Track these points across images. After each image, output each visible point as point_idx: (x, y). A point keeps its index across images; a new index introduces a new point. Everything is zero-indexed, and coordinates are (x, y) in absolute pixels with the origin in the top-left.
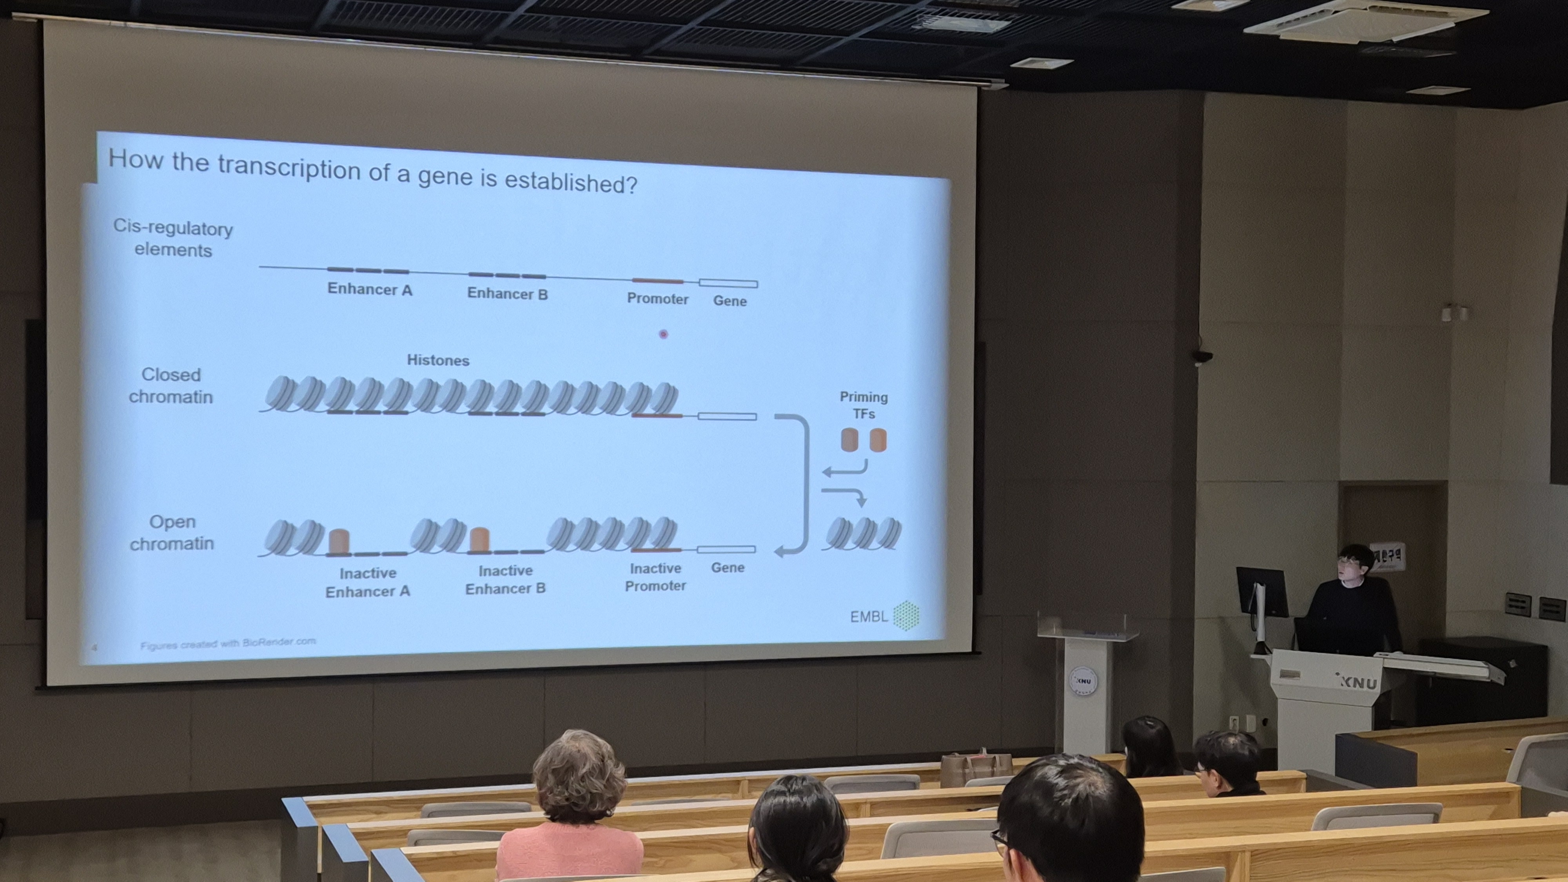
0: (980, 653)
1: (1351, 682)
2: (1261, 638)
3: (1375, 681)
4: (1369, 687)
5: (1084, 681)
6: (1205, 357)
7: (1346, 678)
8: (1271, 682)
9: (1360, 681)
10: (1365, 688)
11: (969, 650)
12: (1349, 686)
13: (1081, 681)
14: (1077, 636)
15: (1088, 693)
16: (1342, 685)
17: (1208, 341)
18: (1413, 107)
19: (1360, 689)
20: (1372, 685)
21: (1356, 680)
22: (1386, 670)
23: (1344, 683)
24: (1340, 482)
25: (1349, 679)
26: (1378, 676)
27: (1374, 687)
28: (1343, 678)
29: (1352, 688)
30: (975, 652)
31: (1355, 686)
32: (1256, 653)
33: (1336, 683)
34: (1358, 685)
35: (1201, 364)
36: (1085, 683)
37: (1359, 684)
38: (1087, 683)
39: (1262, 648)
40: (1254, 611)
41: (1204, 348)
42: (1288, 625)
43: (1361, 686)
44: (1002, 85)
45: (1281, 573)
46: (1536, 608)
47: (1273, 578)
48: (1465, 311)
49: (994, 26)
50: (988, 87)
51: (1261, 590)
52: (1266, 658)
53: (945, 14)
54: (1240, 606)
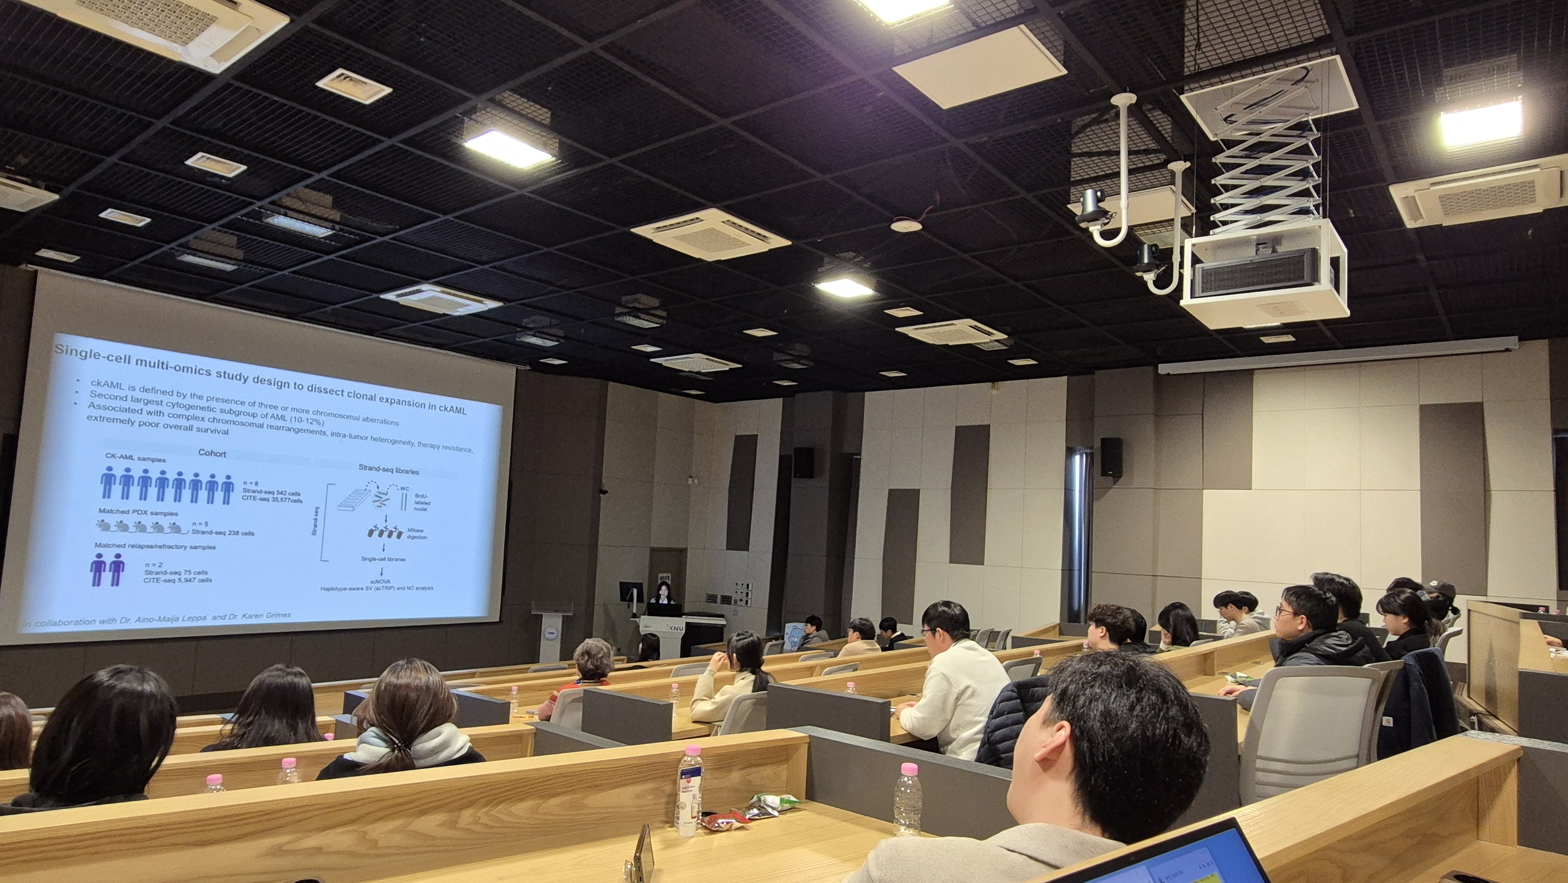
0: (503, 622)
2: (635, 611)
3: (683, 628)
4: (680, 630)
5: (551, 633)
6: (605, 492)
7: (671, 627)
9: (677, 628)
12: (672, 630)
13: (549, 633)
14: (547, 613)
15: (553, 639)
17: (606, 484)
18: (681, 398)
21: (675, 628)
22: (687, 623)
23: (670, 629)
24: (651, 548)
25: (673, 627)
26: (683, 626)
27: (682, 630)
30: (500, 621)
31: (675, 630)
32: (632, 617)
33: (668, 629)
35: (602, 495)
39: (635, 616)
40: (631, 599)
41: (604, 489)
42: (644, 606)
43: (677, 630)
44: (528, 368)
45: (641, 584)
46: (719, 600)
47: (639, 586)
48: (696, 480)
49: (549, 343)
50: (521, 367)
51: (635, 591)
52: (637, 620)
53: (534, 336)
54: (623, 599)
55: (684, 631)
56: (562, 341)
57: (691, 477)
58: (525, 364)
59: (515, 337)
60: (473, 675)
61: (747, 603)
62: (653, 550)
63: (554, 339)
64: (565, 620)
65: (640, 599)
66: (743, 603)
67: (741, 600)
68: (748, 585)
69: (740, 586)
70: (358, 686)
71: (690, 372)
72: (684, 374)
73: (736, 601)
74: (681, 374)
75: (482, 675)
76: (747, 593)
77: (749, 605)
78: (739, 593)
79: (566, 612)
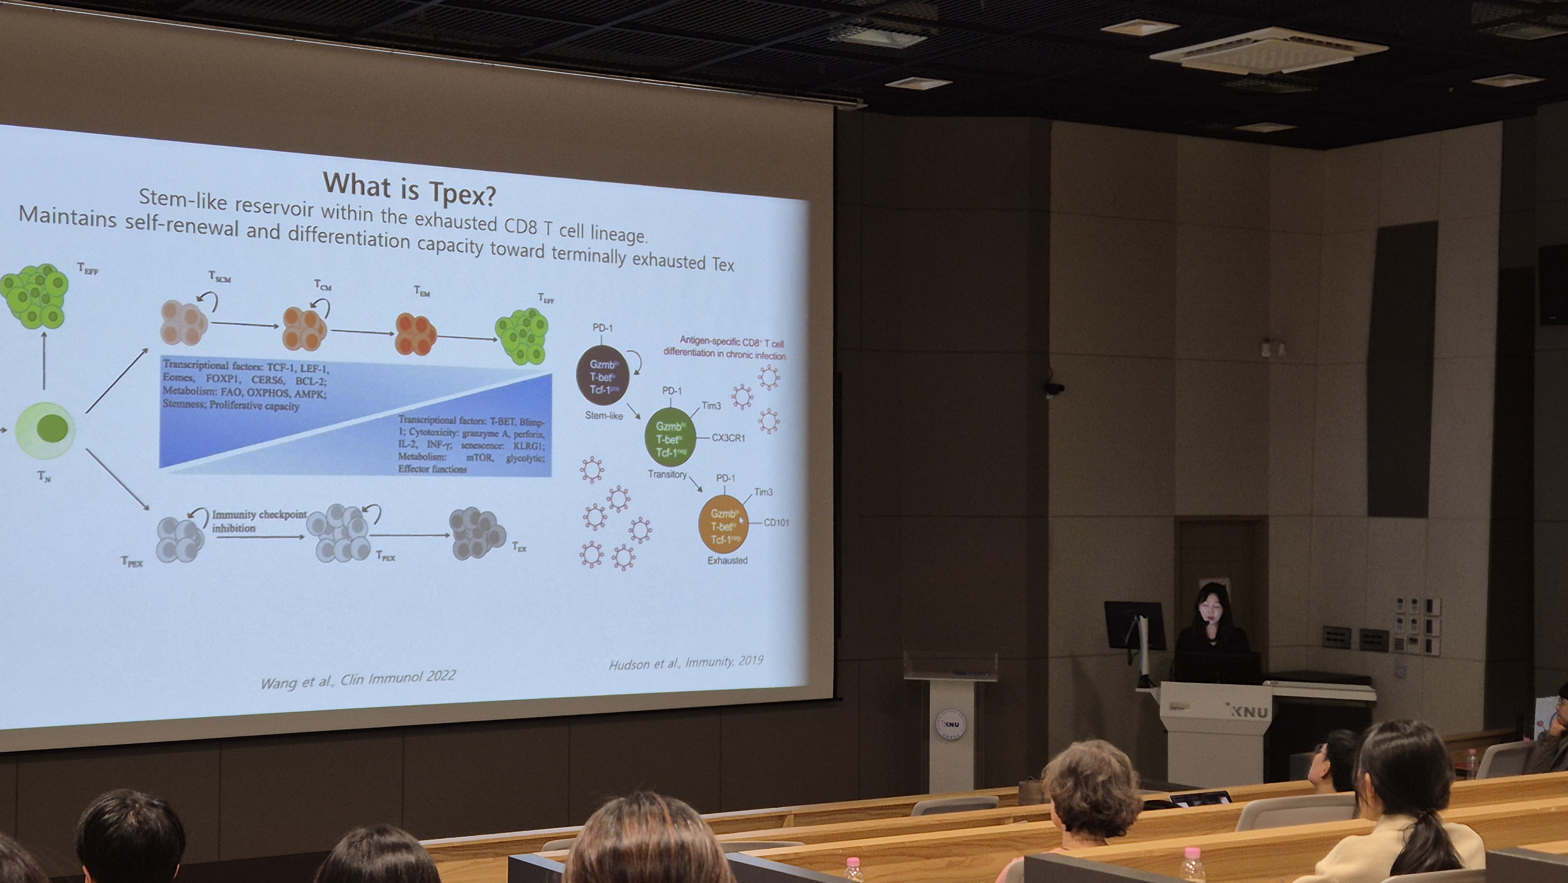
0: (841, 699)
1: (1242, 712)
2: (1145, 671)
3: (1266, 710)
4: (1260, 716)
5: (952, 725)
6: (1057, 388)
7: (1236, 708)
8: (1161, 714)
9: (1251, 710)
10: (1257, 718)
11: (832, 697)
12: (1239, 715)
13: (949, 725)
14: (942, 677)
15: (957, 737)
16: (1233, 715)
19: (1252, 719)
20: (1263, 714)
21: (1247, 710)
22: (1276, 699)
23: (1235, 714)
24: (1176, 518)
25: (1240, 708)
26: (1268, 705)
27: (1265, 716)
28: (1234, 708)
29: (1243, 718)
30: (836, 698)
31: (1246, 715)
32: (1139, 687)
33: (1227, 714)
34: (1248, 714)
35: (1052, 396)
36: (953, 726)
37: (1250, 713)
38: (955, 727)
39: (1145, 681)
40: (1135, 643)
41: (1056, 381)
42: (1167, 657)
43: (1252, 715)
44: (862, 106)
45: (1158, 606)
46: (1355, 639)
47: (1153, 611)
48: (1282, 346)
49: (905, 41)
50: (845, 106)
51: (1143, 623)
52: (1153, 691)
53: (870, 26)
54: (1115, 641)
55: (1269, 718)
56: (934, 31)
57: (1267, 341)
58: (850, 96)
59: (827, 33)
60: (779, 821)
61: (1428, 647)
62: (1184, 524)
63: (918, 28)
64: (983, 694)
65: (1156, 642)
66: (1419, 648)
67: (1413, 641)
68: (1429, 604)
69: (1408, 606)
70: (537, 844)
71: (1251, 76)
72: (1239, 84)
73: (1399, 644)
74: (1229, 85)
75: (801, 820)
76: (1429, 624)
77: (1435, 651)
78: (1408, 624)
79: (981, 673)
